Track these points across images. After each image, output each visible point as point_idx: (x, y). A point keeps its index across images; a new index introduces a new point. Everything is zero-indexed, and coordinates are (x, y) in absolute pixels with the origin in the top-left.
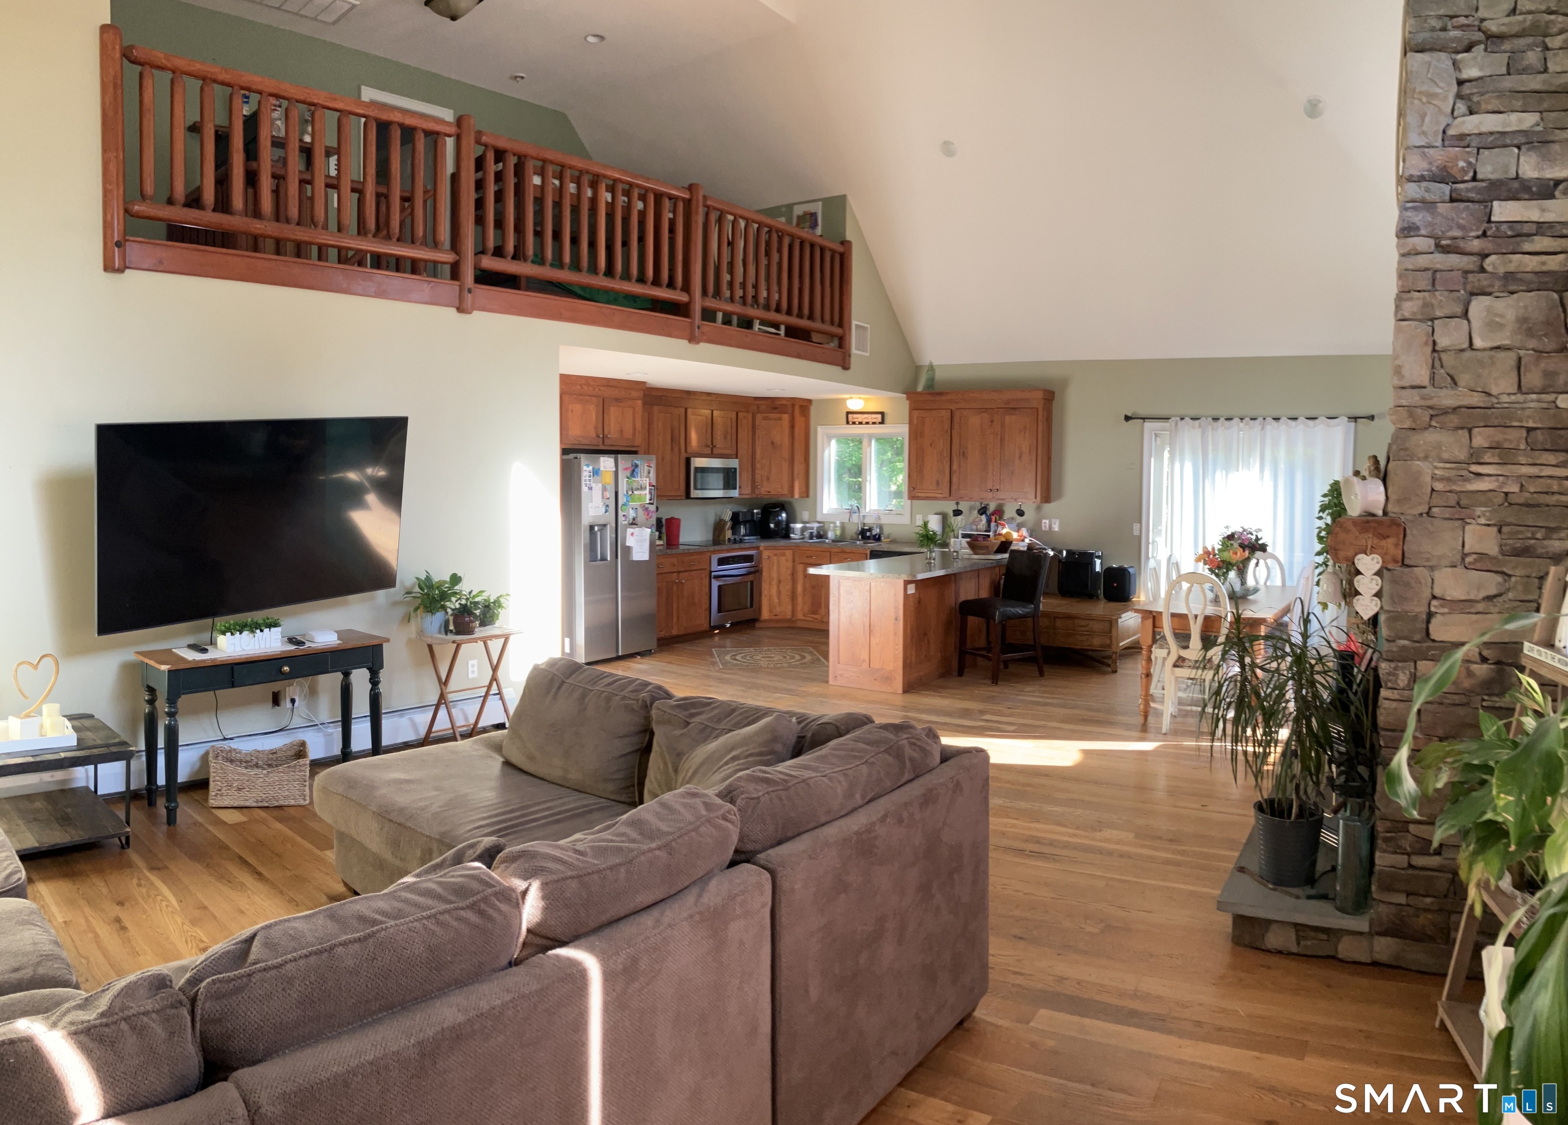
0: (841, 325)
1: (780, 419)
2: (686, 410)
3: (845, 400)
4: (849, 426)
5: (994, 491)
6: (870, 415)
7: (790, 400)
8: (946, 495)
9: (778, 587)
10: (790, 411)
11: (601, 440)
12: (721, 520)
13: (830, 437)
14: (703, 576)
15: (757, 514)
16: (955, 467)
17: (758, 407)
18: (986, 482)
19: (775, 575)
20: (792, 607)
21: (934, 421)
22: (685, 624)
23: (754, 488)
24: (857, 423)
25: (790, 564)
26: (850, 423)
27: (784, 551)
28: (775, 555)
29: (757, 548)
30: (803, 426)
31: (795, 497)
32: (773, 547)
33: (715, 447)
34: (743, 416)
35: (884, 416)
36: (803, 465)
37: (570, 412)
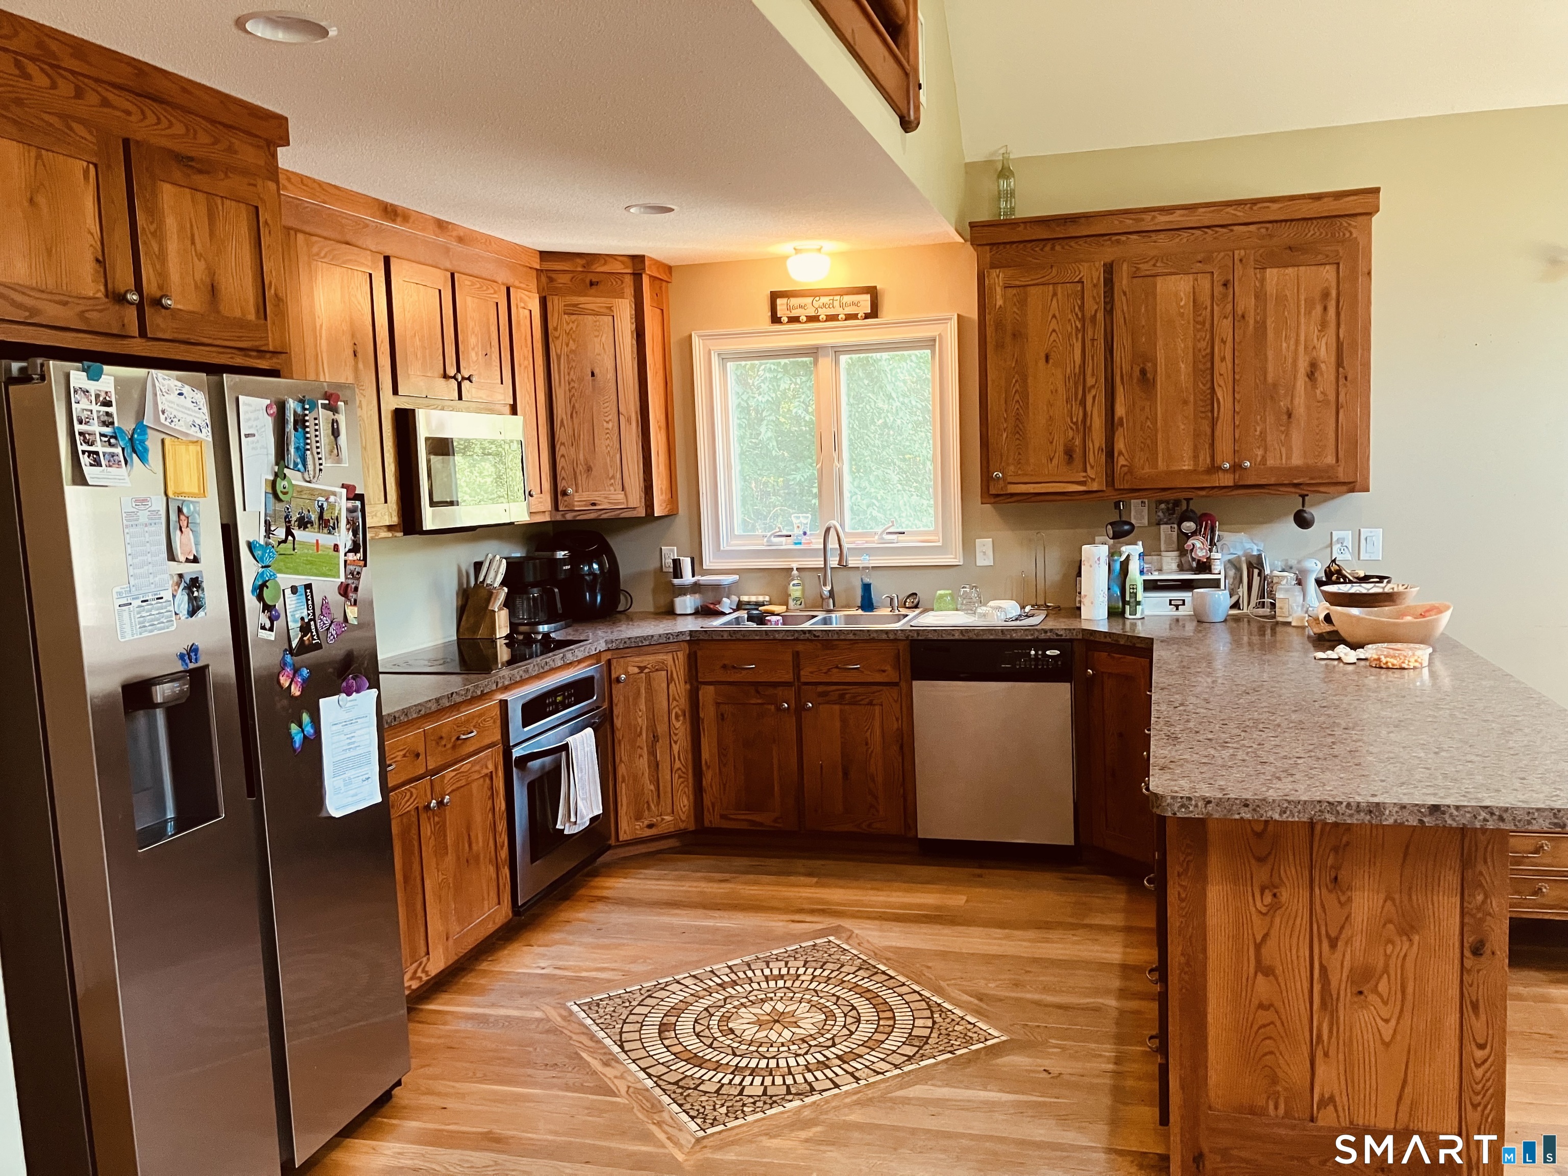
1: (610, 311)
2: (387, 262)
4: (777, 327)
5: (1237, 467)
6: (838, 297)
7: (629, 262)
8: (1095, 487)
9: (652, 753)
10: (629, 291)
11: (132, 313)
12: (479, 585)
13: (724, 358)
14: (491, 767)
15: (563, 561)
16: (1120, 411)
17: (551, 280)
18: (1212, 445)
19: (642, 722)
20: (688, 800)
21: (1055, 294)
22: (455, 928)
23: (557, 494)
24: (803, 319)
25: (680, 688)
26: (785, 319)
27: (661, 657)
28: (642, 669)
29: (597, 656)
30: (658, 331)
31: (656, 514)
32: (640, 648)
33: (468, 379)
34: (521, 300)
35: (876, 297)
36: (664, 435)
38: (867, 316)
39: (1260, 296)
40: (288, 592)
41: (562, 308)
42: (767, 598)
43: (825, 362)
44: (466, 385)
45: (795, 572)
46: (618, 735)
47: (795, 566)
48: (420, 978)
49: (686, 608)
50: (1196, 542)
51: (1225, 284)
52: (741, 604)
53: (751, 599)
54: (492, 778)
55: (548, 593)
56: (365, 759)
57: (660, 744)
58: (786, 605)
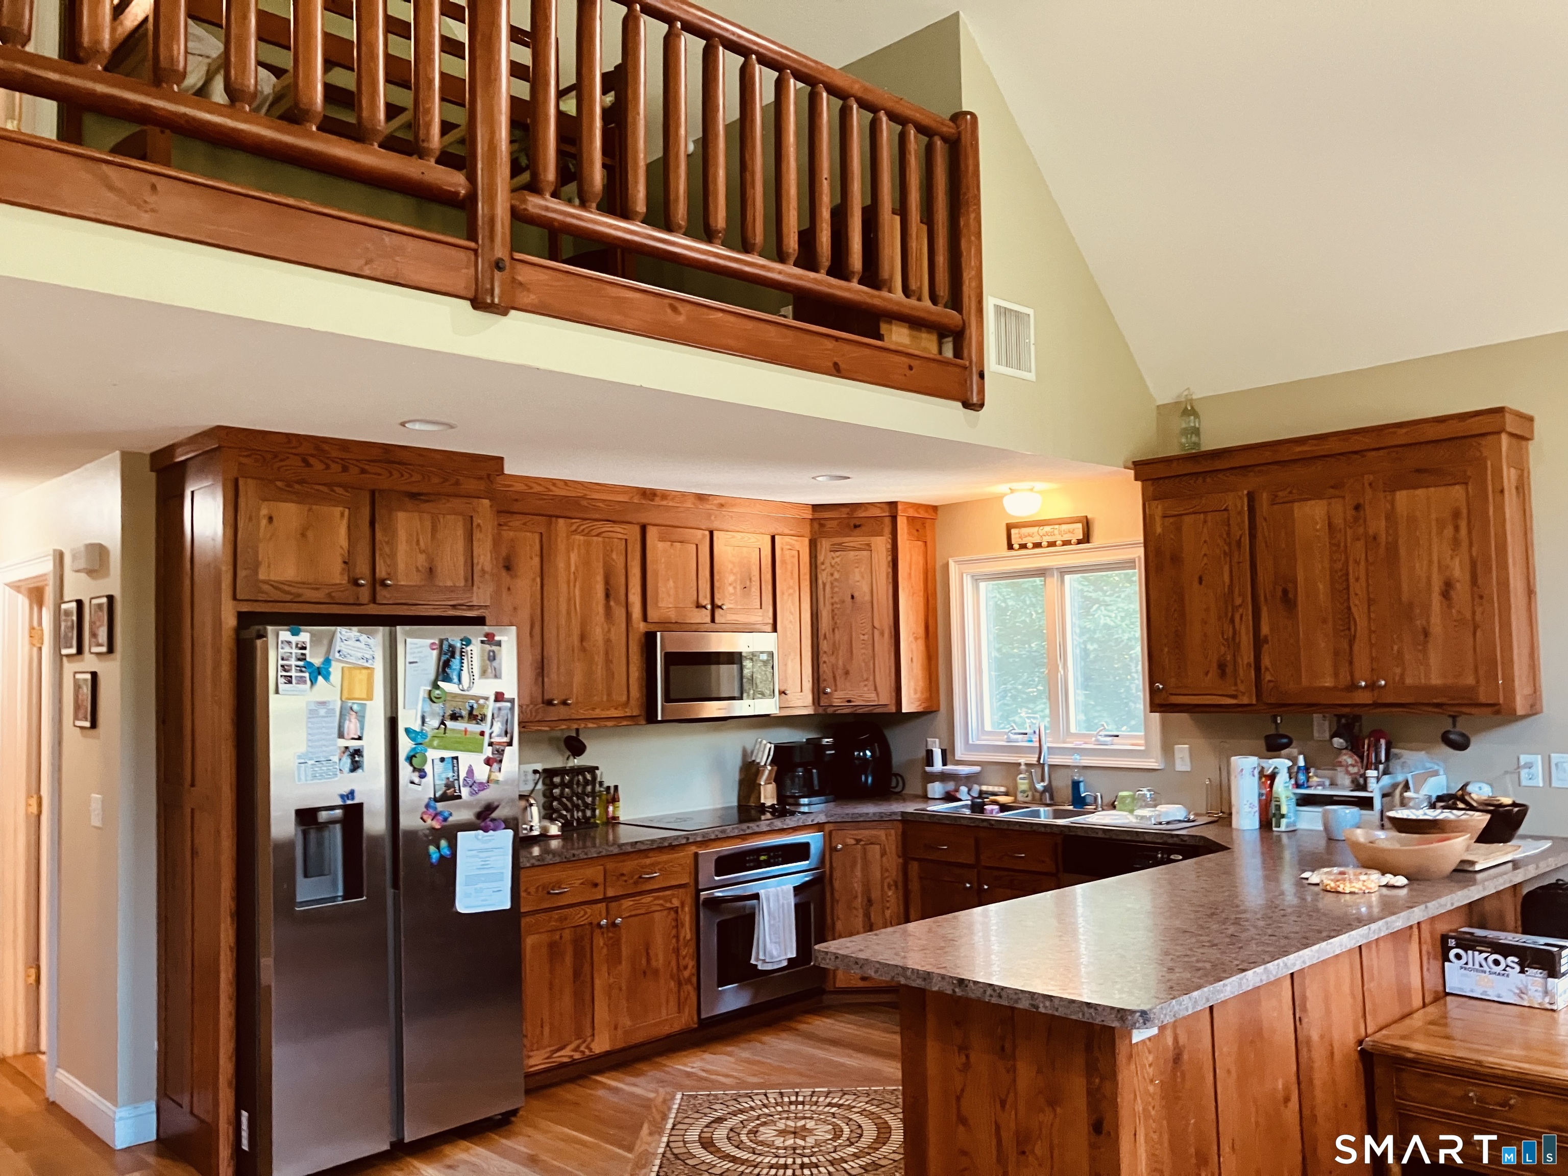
0: (956, 302)
1: (868, 547)
2: (644, 529)
3: (1000, 498)
4: (1013, 553)
5: (1372, 686)
6: (1057, 527)
7: (886, 508)
8: (1245, 701)
10: (887, 530)
12: (753, 763)
13: (976, 579)
14: (677, 903)
15: (828, 747)
16: (1265, 630)
17: (821, 525)
18: (1351, 663)
19: (858, 887)
21: (1205, 522)
22: (627, 1022)
23: (818, 692)
24: (1030, 545)
25: (893, 862)
26: (1016, 546)
27: (876, 833)
28: (858, 841)
29: (819, 827)
30: (918, 560)
31: (904, 711)
32: (857, 823)
33: (720, 607)
34: (788, 544)
35: (1088, 526)
36: (921, 644)
37: (264, 522)
38: (1079, 542)
39: (1391, 517)
40: (437, 762)
41: (828, 547)
42: (1003, 789)
43: (1053, 581)
44: (718, 612)
45: (1023, 767)
46: (837, 895)
47: (1022, 761)
48: (583, 1052)
49: (934, 793)
50: (1348, 759)
51: (1357, 508)
52: (981, 793)
53: (990, 789)
54: (677, 912)
55: (808, 772)
56: (500, 877)
57: (872, 909)
58: (1016, 797)
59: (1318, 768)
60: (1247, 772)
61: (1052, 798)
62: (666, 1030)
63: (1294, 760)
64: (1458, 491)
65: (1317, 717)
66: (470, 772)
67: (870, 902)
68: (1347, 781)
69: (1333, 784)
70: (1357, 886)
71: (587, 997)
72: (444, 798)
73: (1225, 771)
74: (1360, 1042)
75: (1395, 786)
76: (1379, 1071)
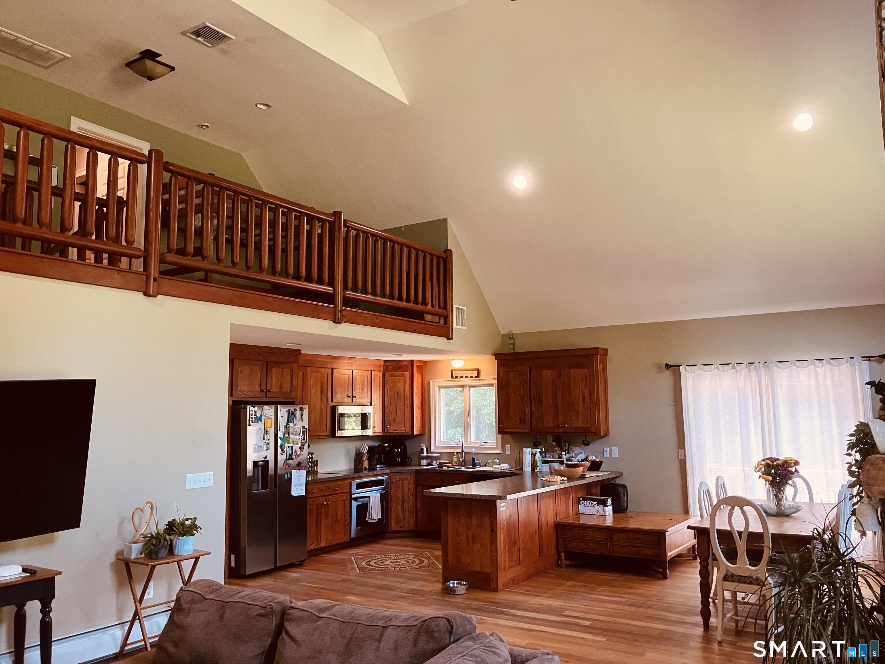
0: (445, 308)
1: (403, 375)
2: (332, 370)
3: (449, 361)
4: (453, 380)
5: (563, 427)
6: (468, 371)
7: (410, 362)
8: (528, 431)
9: (403, 505)
10: (410, 370)
11: (265, 394)
12: (360, 453)
13: (440, 387)
14: (345, 498)
15: (387, 447)
16: (533, 409)
17: (387, 367)
18: (558, 419)
19: (400, 495)
20: (413, 520)
21: (516, 374)
22: (330, 538)
23: (384, 427)
24: (459, 377)
25: (412, 486)
26: (454, 377)
27: (406, 476)
28: (400, 479)
29: (387, 474)
30: (420, 380)
31: (414, 434)
32: (399, 473)
33: (355, 397)
34: (376, 374)
35: (478, 372)
36: (420, 410)
37: (240, 372)
38: (476, 377)
39: (569, 377)
40: (287, 447)
41: (389, 375)
42: (448, 461)
43: (466, 390)
44: (354, 399)
45: (455, 453)
46: (392, 499)
47: (455, 451)
48: (318, 546)
49: (424, 463)
50: (557, 449)
51: (560, 373)
52: (440, 463)
53: (444, 461)
54: (345, 501)
55: (380, 457)
56: (302, 485)
57: (405, 503)
58: (452, 464)
59: (548, 452)
60: (528, 453)
61: (465, 464)
62: (341, 541)
63: (542, 450)
64: (586, 370)
65: (549, 436)
66: (296, 451)
67: (404, 500)
68: (557, 456)
69: (553, 457)
70: (555, 480)
71: (319, 528)
72: (289, 459)
73: (521, 453)
74: (555, 522)
75: (570, 457)
76: (559, 529)
